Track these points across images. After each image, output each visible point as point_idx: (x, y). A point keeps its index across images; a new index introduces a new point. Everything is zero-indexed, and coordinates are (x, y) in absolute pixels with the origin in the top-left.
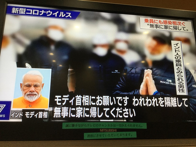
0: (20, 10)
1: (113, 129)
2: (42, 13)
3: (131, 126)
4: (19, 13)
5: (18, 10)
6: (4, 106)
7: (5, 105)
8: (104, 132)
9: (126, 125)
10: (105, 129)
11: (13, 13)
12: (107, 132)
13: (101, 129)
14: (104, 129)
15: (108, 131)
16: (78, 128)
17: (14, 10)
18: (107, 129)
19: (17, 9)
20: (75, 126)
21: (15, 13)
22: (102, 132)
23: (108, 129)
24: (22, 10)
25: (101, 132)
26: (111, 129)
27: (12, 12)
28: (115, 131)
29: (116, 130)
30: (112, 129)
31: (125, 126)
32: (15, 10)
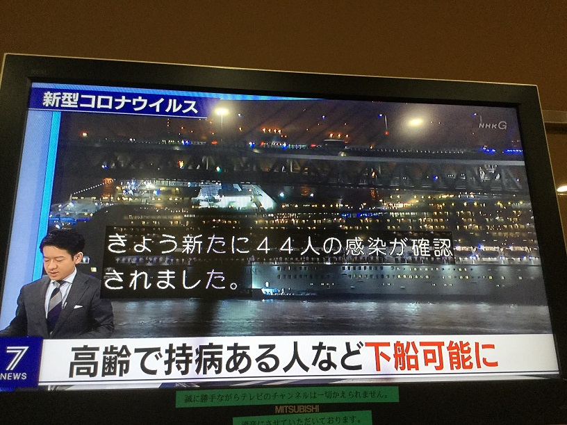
0: (64, 98)
1: (311, 404)
2: (120, 103)
3: (358, 394)
4: (62, 106)
5: (60, 98)
6: (23, 350)
7: (26, 348)
8: (285, 413)
9: (343, 393)
10: (289, 405)
11: (47, 105)
12: (294, 413)
13: (276, 407)
14: (286, 407)
15: (296, 410)
16: (216, 403)
17: (48, 98)
18: (293, 405)
19: (57, 96)
20: (209, 400)
21: (52, 105)
22: (280, 414)
23: (296, 405)
24: (69, 98)
25: (278, 414)
26: (304, 404)
27: (44, 104)
28: (314, 410)
29: (317, 408)
30: (307, 404)
31: (340, 395)
32: (50, 97)
